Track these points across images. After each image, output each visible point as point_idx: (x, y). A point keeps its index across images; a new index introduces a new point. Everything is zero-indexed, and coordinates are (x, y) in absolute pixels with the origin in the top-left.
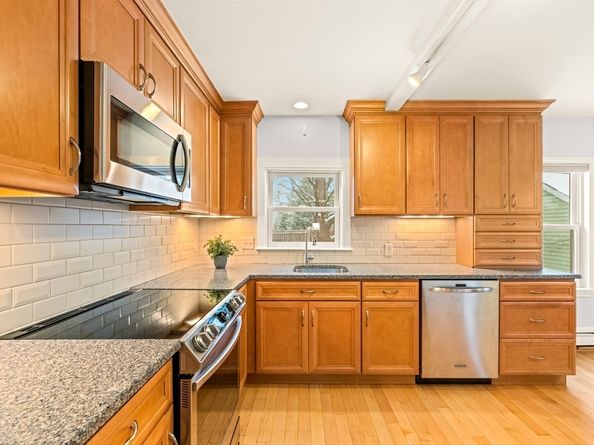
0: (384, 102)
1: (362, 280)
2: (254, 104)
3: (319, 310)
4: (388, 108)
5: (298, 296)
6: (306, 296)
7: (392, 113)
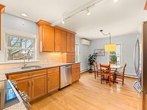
0: (50, 24)
1: (47, 69)
2: (3, 6)
3: (35, 80)
4: (51, 25)
5: (28, 77)
6: (30, 77)
7: (51, 27)
